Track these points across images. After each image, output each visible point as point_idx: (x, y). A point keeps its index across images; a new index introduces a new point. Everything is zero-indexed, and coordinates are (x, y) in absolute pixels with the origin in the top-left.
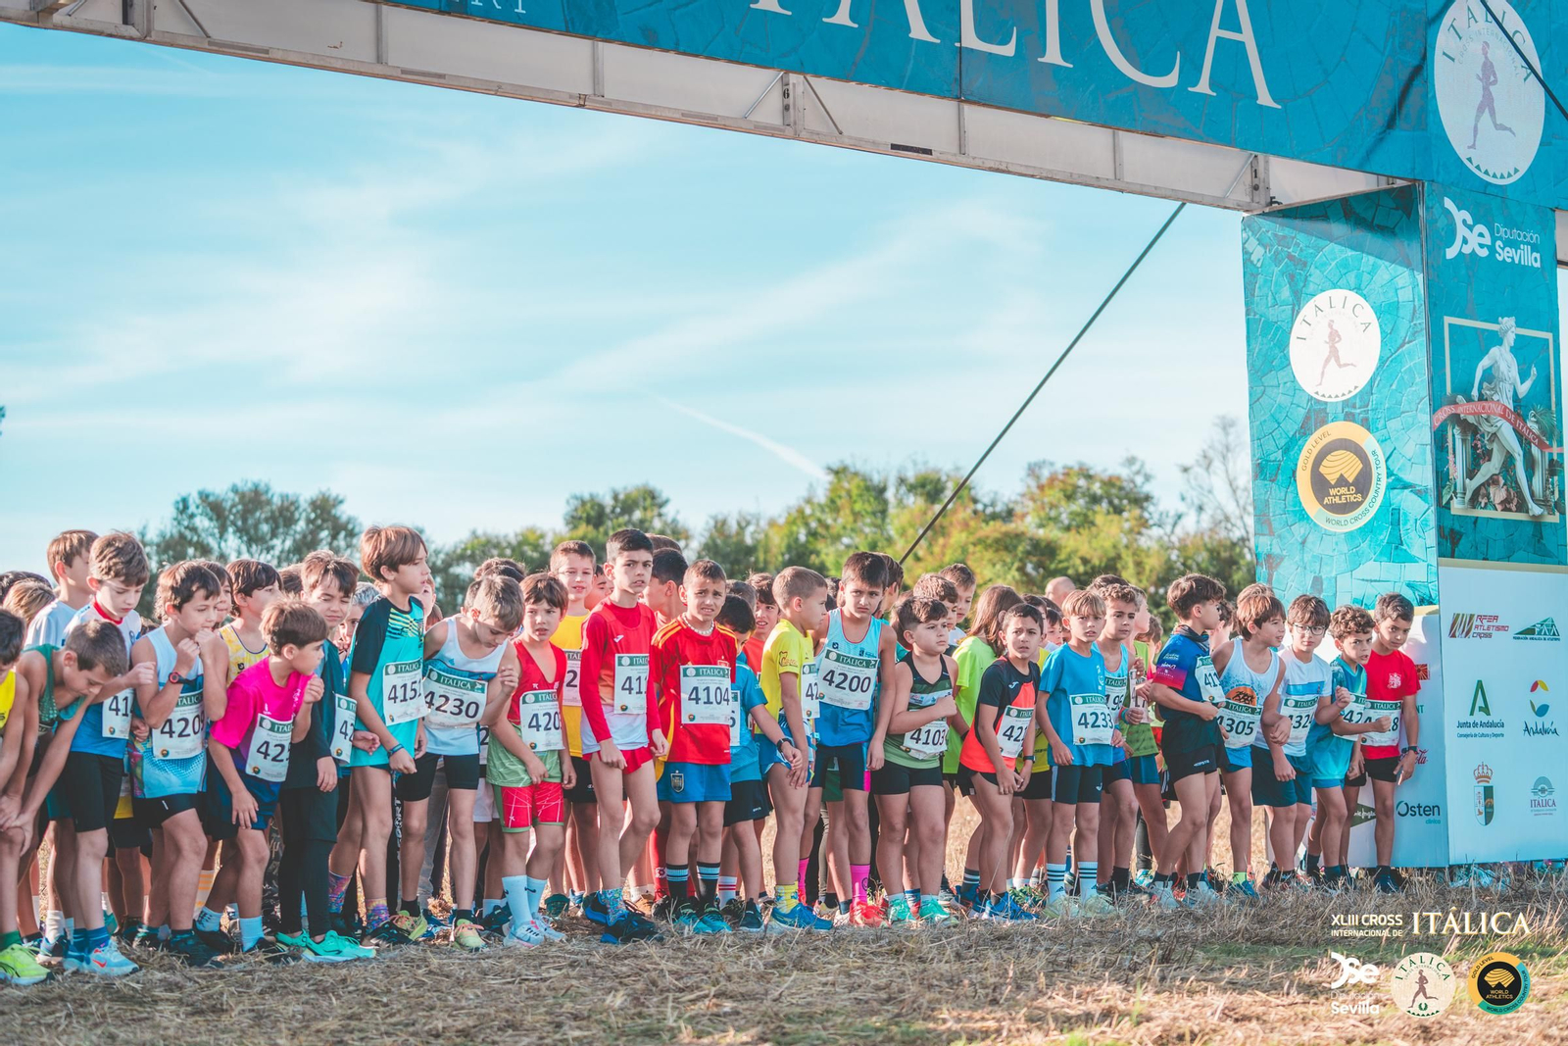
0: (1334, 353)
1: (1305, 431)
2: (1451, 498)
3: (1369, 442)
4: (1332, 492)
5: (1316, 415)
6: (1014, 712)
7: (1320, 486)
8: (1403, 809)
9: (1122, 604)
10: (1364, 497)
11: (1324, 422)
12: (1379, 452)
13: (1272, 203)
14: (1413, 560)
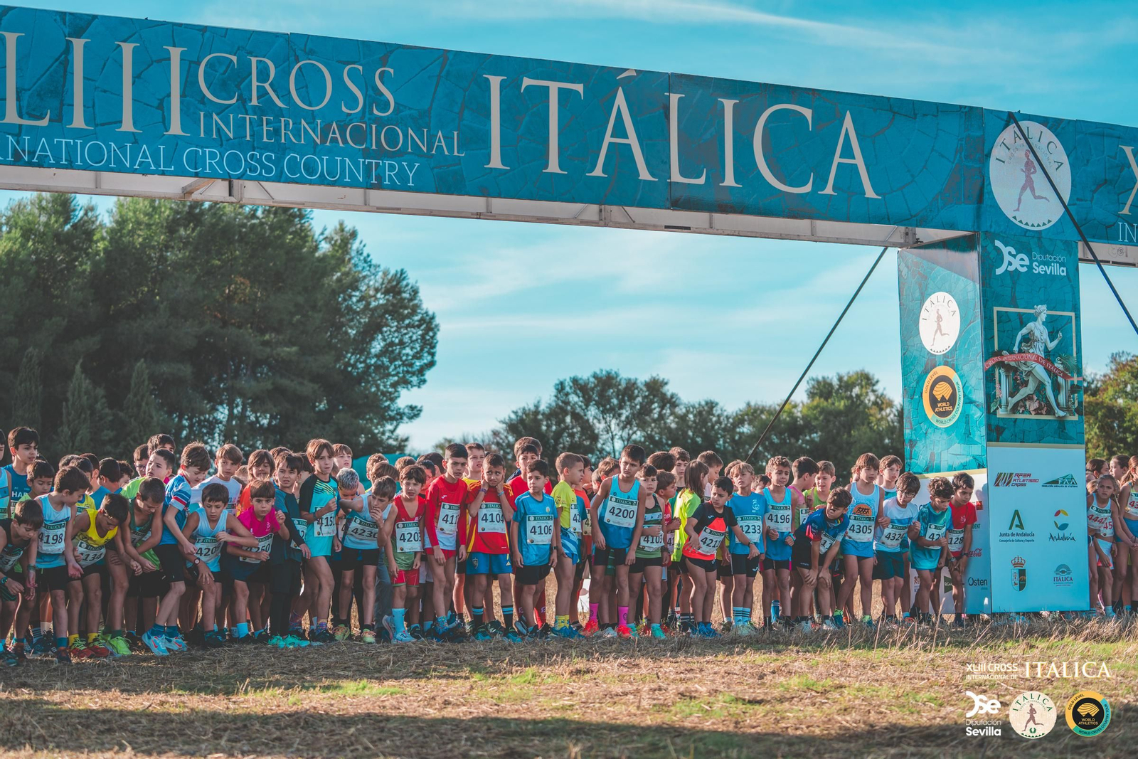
0: (939, 328)
1: (926, 372)
2: (997, 408)
3: (955, 378)
4: (939, 405)
5: (932, 362)
6: (708, 531)
7: (934, 402)
8: (971, 582)
9: (781, 468)
10: (953, 408)
11: (934, 366)
12: (960, 383)
13: (917, 242)
14: (976, 443)
